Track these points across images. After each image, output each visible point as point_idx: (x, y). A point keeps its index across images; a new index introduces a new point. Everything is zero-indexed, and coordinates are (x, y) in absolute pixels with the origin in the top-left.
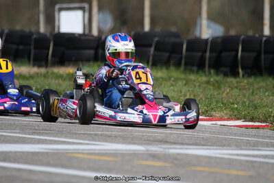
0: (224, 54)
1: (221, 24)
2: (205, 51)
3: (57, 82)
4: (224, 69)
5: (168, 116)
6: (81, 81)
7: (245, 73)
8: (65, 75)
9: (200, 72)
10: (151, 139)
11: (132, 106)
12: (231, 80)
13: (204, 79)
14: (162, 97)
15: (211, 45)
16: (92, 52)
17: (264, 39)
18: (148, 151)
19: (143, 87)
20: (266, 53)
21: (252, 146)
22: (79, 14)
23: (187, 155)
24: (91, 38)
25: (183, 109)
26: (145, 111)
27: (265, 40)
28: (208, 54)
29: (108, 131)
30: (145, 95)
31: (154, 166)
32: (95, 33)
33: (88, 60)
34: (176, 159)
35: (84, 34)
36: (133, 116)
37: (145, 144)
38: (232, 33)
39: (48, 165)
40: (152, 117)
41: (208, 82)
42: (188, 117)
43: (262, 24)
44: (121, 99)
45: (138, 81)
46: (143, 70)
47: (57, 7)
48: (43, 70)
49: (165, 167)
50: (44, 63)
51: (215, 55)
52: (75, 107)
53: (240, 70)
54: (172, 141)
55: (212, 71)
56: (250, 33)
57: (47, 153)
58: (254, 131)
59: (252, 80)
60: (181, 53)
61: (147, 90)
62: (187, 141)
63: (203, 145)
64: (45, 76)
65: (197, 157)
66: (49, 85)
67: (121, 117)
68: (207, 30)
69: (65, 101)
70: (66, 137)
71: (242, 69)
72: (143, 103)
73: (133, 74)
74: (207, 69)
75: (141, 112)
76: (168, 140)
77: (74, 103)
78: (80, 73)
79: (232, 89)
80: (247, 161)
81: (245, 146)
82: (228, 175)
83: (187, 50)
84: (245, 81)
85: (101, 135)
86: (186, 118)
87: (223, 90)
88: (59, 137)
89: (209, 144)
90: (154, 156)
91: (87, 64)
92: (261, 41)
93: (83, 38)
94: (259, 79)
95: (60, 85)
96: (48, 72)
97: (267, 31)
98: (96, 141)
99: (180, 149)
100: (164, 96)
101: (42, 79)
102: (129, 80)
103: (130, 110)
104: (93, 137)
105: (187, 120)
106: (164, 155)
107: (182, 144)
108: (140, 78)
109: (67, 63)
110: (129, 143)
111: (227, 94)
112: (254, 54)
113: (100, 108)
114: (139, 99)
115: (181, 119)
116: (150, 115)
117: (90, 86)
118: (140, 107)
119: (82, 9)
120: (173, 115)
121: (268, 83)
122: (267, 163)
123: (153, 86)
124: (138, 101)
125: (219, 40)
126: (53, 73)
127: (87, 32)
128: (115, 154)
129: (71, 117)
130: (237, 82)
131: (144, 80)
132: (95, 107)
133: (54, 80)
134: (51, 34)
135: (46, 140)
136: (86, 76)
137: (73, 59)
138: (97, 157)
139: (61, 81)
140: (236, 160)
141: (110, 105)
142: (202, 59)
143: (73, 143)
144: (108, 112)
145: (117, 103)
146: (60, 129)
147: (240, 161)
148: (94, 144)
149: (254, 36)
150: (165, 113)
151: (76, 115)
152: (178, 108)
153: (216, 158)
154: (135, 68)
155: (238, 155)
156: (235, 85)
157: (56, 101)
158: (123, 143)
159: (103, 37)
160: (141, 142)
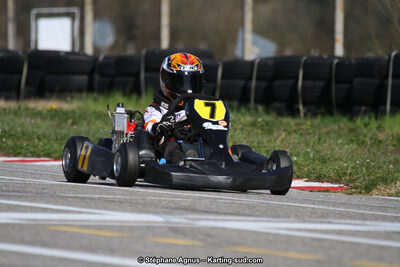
0: (277, 83)
1: (273, 39)
2: (250, 78)
3: (33, 121)
4: (278, 105)
7: (309, 111)
8: (45, 112)
9: (243, 110)
10: (173, 205)
12: (288, 121)
13: (248, 119)
15: (258, 71)
16: (84, 78)
17: (336, 61)
18: (168, 222)
20: (338, 82)
21: (319, 217)
22: (66, 22)
23: (224, 229)
24: (83, 58)
27: (337, 64)
28: (253, 83)
29: (109, 194)
31: (177, 245)
32: (89, 50)
33: (80, 90)
34: (208, 235)
35: (72, 53)
37: (164, 213)
38: (289, 52)
39: (22, 242)
41: (254, 124)
43: (333, 40)
47: (34, 12)
48: (12, 105)
49: (194, 246)
50: (14, 94)
51: (264, 84)
53: (301, 107)
54: (202, 208)
55: (260, 108)
56: (315, 53)
57: (20, 225)
58: (322, 196)
59: (318, 120)
60: (215, 82)
62: (225, 210)
63: (248, 215)
64: (16, 113)
65: (240, 232)
66: (22, 125)
68: (253, 48)
70: (47, 202)
71: (304, 105)
74: (252, 104)
76: (197, 207)
79: (289, 133)
80: (313, 239)
81: (309, 217)
82: (286, 259)
83: (223, 77)
84: (309, 123)
85: (100, 199)
87: (276, 134)
88: (36, 202)
89: (257, 213)
90: (177, 231)
91: (78, 95)
92: (332, 64)
93: (71, 58)
94: (328, 120)
95: (38, 127)
96: (20, 108)
97: (339, 51)
98: (91, 208)
99: (215, 220)
101: (12, 117)
104: (87, 203)
106: (192, 229)
107: (218, 213)
109: (47, 94)
110: (141, 211)
111: (283, 140)
112: (321, 84)
119: (71, 15)
121: (342, 125)
122: (343, 242)
125: (270, 63)
126: (27, 109)
127: (77, 49)
128: (120, 227)
130: (296, 124)
133: (28, 120)
134: (25, 52)
135: (19, 206)
137: (57, 88)
138: (93, 232)
139: (39, 121)
140: (295, 237)
142: (246, 90)
143: (59, 211)
146: (40, 191)
147: (302, 239)
148: (89, 213)
149: (320, 57)
153: (267, 234)
155: (299, 230)
156: (294, 128)
158: (132, 211)
159: (101, 57)
160: (158, 209)
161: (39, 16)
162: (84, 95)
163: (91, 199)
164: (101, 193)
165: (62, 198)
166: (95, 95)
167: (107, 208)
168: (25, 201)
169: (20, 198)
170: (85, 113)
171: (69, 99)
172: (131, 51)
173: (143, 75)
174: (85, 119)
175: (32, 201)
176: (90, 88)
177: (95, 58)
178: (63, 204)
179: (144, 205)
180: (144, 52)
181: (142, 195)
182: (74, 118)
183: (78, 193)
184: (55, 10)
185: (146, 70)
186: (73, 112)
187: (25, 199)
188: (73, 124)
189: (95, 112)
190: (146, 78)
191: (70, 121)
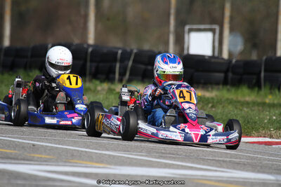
5: (209, 135)
6: (126, 98)
11: (175, 124)
14: (205, 116)
16: (222, 75)
19: (186, 106)
22: (209, 35)
25: (225, 129)
26: (187, 130)
30: (188, 114)
32: (225, 55)
33: (217, 84)
35: (213, 57)
36: (174, 134)
37: (275, 173)
40: (193, 136)
42: (230, 137)
44: (164, 117)
45: (182, 100)
46: (187, 89)
47: (187, 28)
52: (119, 123)
61: (190, 109)
67: (163, 134)
69: (109, 117)
72: (185, 122)
73: (177, 92)
75: (183, 130)
77: (118, 119)
78: (125, 90)
85: (230, 162)
86: (227, 139)
91: (216, 87)
93: (213, 60)
98: (224, 168)
100: (207, 115)
102: (173, 98)
103: (172, 128)
104: (221, 164)
105: (229, 141)
108: (184, 97)
109: (195, 85)
113: (142, 125)
114: (182, 117)
115: (222, 139)
116: (192, 133)
117: (135, 103)
118: (182, 125)
120: (215, 135)
123: (196, 105)
124: (181, 119)
127: (216, 54)
129: (114, 133)
131: (187, 99)
132: (138, 124)
135: (173, 164)
136: (132, 93)
141: (153, 123)
143: (201, 169)
144: (151, 130)
145: (160, 121)
146: (188, 154)
150: (206, 132)
151: (120, 131)
152: (220, 128)
154: (179, 86)
157: (101, 117)
159: (234, 61)
160: (271, 171)
161: (191, 30)
162: (221, 87)
163: (223, 161)
164: (231, 158)
165: (203, 160)
166: (228, 87)
167: (234, 169)
168: (178, 161)
169: (174, 159)
170: (221, 100)
171: (210, 89)
172: (254, 57)
173: (262, 74)
174: (221, 104)
175: (182, 161)
176: (225, 82)
177: (229, 61)
178: (204, 164)
179: (261, 167)
180: (264, 58)
181: (260, 160)
182: (213, 102)
183: (215, 156)
184: (202, 27)
185: (265, 71)
186: (212, 98)
187: (178, 159)
188: (212, 107)
189: (228, 99)
190: (265, 77)
191: (210, 105)
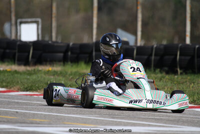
0: (167, 57)
2: (151, 55)
4: (165, 68)
9: (148, 71)
15: (155, 51)
16: (62, 55)
27: (198, 48)
28: (153, 57)
35: (56, 42)
51: (158, 58)
53: (179, 70)
71: (180, 69)
74: (152, 69)
83: (137, 54)
92: (195, 48)
93: (56, 44)
112: (188, 58)
125: (162, 47)
126: (38, 71)
137: (49, 60)
159: (71, 44)
162: (62, 63)
173: (94, 53)
185: (96, 51)
